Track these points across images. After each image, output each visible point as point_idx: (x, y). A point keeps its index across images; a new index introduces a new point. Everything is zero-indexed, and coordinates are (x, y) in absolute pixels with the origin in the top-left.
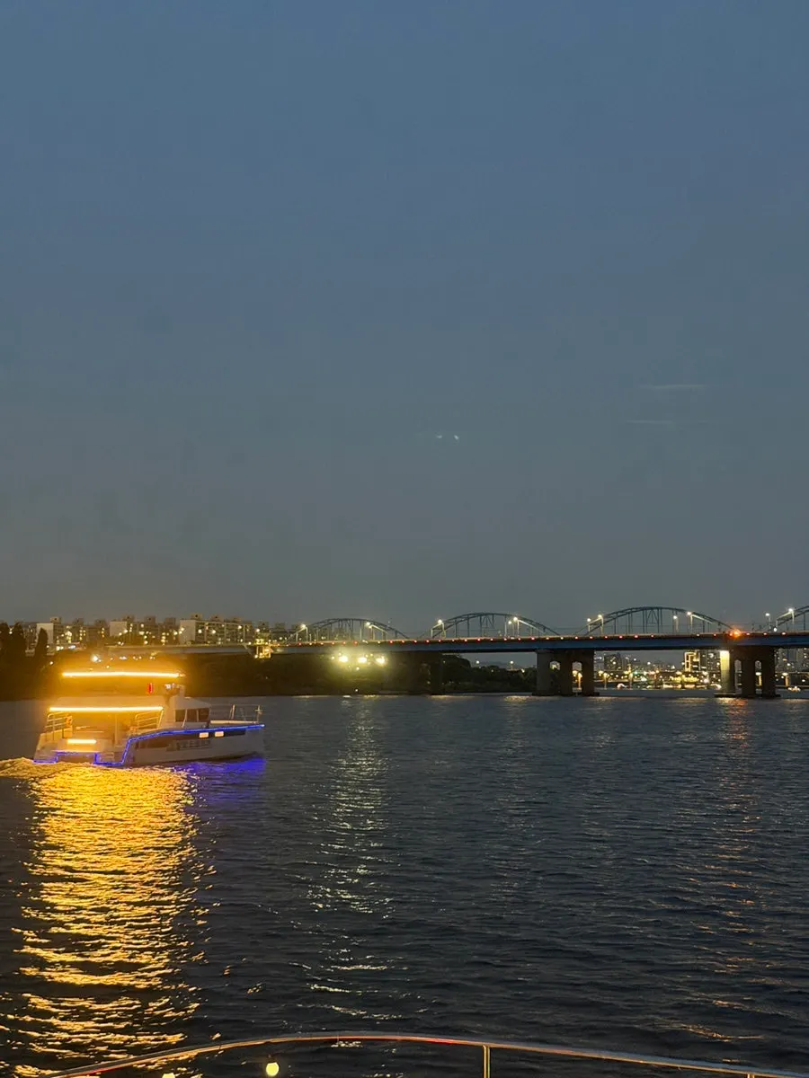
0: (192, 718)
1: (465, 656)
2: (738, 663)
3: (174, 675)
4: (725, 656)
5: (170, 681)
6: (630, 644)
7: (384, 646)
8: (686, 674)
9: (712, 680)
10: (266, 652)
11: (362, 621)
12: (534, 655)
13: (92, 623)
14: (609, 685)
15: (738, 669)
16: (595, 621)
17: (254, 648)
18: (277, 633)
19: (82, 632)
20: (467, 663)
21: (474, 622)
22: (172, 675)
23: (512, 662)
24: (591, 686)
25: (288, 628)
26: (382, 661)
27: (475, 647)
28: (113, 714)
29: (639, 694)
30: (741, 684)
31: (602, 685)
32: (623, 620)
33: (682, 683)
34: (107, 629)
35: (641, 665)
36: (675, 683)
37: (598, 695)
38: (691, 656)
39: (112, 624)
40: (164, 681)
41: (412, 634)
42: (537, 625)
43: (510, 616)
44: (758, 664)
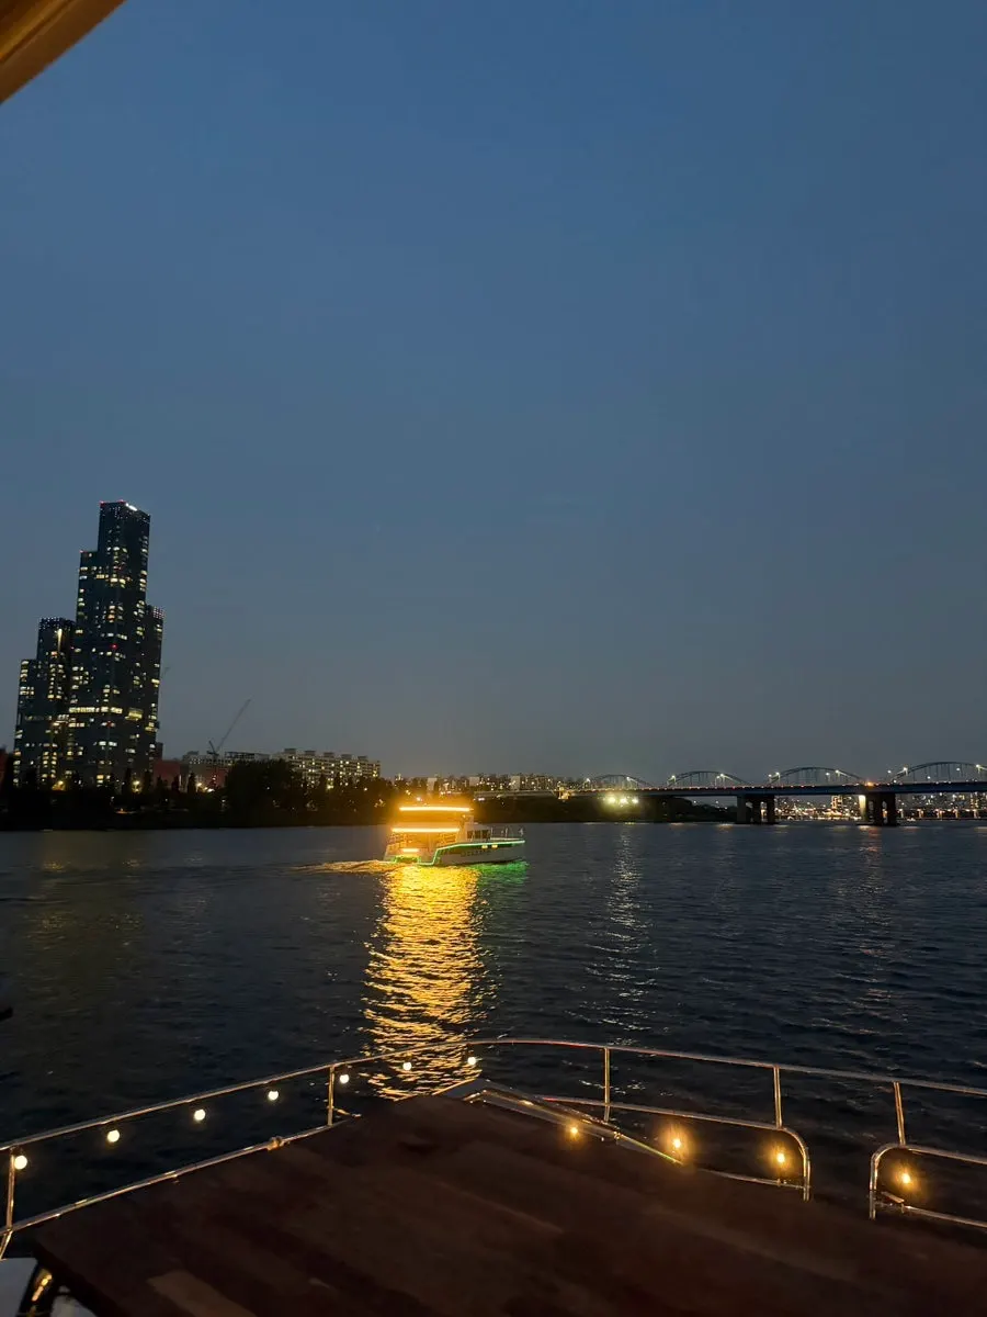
0: (477, 836)
1: (688, 798)
2: (871, 803)
3: (467, 810)
4: (862, 799)
5: (465, 813)
6: (798, 791)
7: (638, 792)
8: (834, 809)
9: (852, 814)
10: (565, 796)
11: (625, 777)
12: (735, 798)
13: (458, 778)
14: (783, 817)
15: (871, 807)
16: (775, 776)
17: (558, 793)
18: (570, 784)
19: (454, 782)
20: (690, 802)
21: (695, 778)
22: (465, 809)
23: (718, 802)
24: (772, 819)
25: (575, 780)
26: (635, 801)
27: (695, 792)
28: (428, 834)
29: (803, 823)
30: (873, 816)
31: (777, 817)
32: (792, 777)
33: (832, 816)
34: (468, 781)
35: (803, 805)
36: (826, 816)
37: (777, 823)
38: (836, 800)
39: (471, 779)
40: (461, 814)
41: (656, 785)
42: (735, 778)
43: (718, 774)
44: (884, 804)
